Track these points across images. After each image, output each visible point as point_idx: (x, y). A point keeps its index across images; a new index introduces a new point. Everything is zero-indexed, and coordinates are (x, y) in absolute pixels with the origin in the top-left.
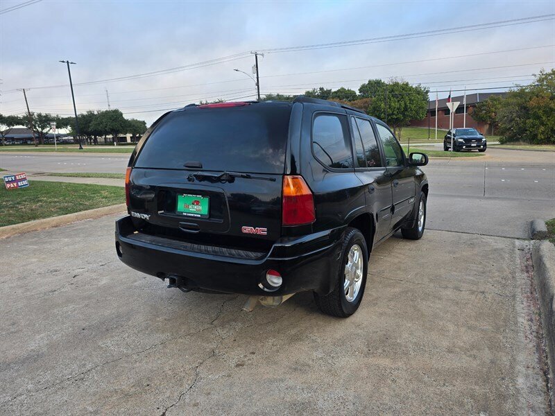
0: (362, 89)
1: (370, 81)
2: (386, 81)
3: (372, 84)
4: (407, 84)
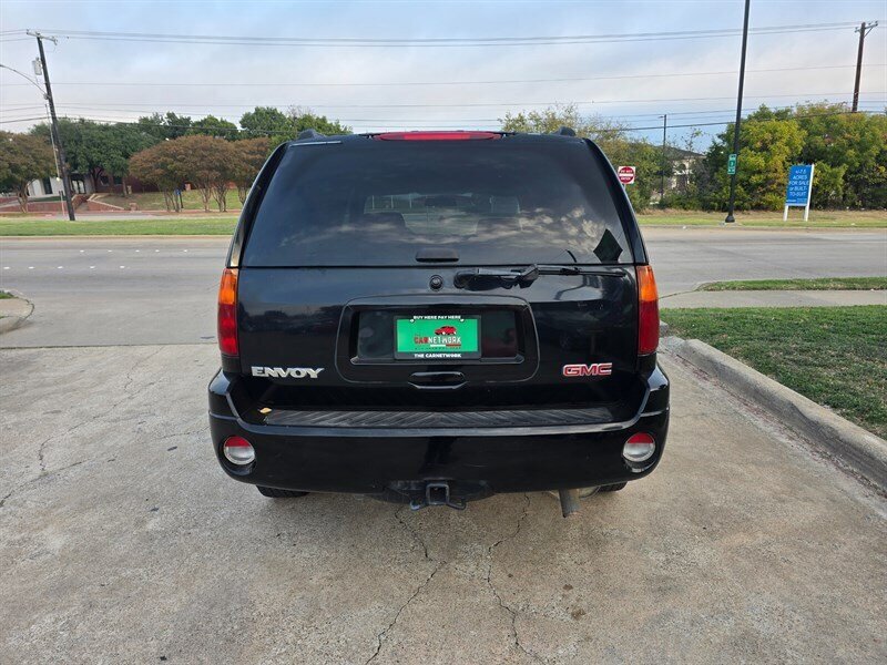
0: (246, 121)
1: (257, 109)
2: (284, 110)
3: (261, 114)
4: (324, 120)
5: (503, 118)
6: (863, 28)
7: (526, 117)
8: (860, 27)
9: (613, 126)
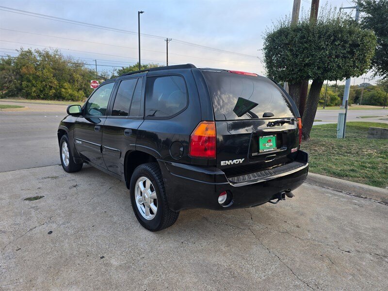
5: (19, 49)
6: (167, 40)
7: (33, 51)
8: (166, 39)
9: (79, 62)
